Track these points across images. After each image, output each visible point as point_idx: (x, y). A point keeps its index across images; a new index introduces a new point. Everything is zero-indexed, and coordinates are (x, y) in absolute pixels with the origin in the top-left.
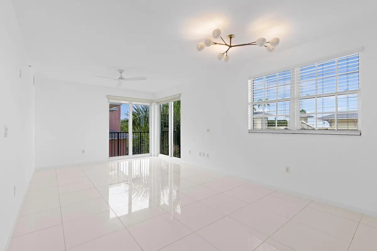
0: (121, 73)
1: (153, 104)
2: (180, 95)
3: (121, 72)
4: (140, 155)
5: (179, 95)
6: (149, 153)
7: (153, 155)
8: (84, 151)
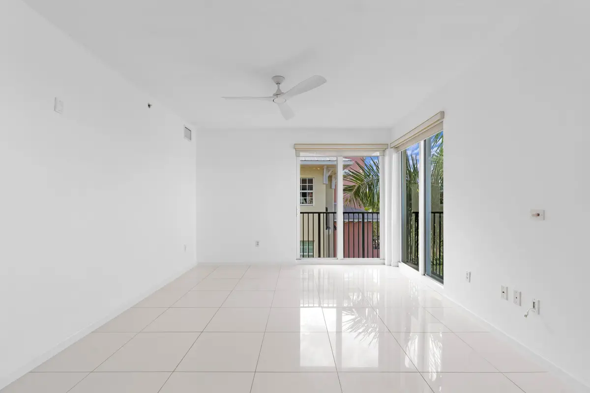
0: (278, 83)
1: (387, 152)
2: (442, 114)
3: (278, 80)
4: (361, 260)
5: (439, 115)
6: (378, 257)
7: (386, 262)
8: (258, 242)
